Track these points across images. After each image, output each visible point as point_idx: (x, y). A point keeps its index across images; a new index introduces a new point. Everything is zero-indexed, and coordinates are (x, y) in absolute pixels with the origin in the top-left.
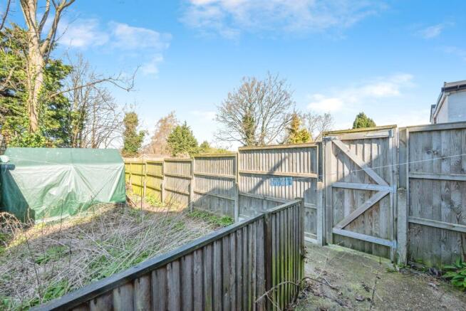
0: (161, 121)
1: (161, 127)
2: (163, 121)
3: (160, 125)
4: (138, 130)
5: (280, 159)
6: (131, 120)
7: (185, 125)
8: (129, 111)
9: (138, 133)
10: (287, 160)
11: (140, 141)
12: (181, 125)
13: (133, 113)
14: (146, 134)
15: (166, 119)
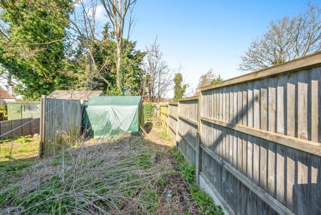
0: (202, 77)
1: (202, 81)
2: (204, 77)
3: (201, 80)
4: (182, 84)
5: (245, 103)
6: (178, 79)
7: (220, 78)
8: (177, 72)
9: (182, 87)
10: (256, 105)
11: (183, 91)
12: (216, 78)
13: (180, 74)
14: (187, 87)
15: (206, 76)
